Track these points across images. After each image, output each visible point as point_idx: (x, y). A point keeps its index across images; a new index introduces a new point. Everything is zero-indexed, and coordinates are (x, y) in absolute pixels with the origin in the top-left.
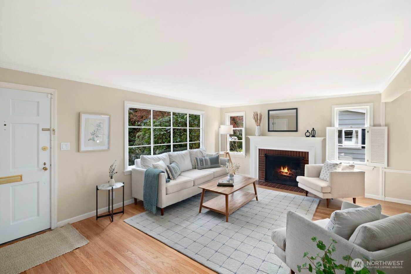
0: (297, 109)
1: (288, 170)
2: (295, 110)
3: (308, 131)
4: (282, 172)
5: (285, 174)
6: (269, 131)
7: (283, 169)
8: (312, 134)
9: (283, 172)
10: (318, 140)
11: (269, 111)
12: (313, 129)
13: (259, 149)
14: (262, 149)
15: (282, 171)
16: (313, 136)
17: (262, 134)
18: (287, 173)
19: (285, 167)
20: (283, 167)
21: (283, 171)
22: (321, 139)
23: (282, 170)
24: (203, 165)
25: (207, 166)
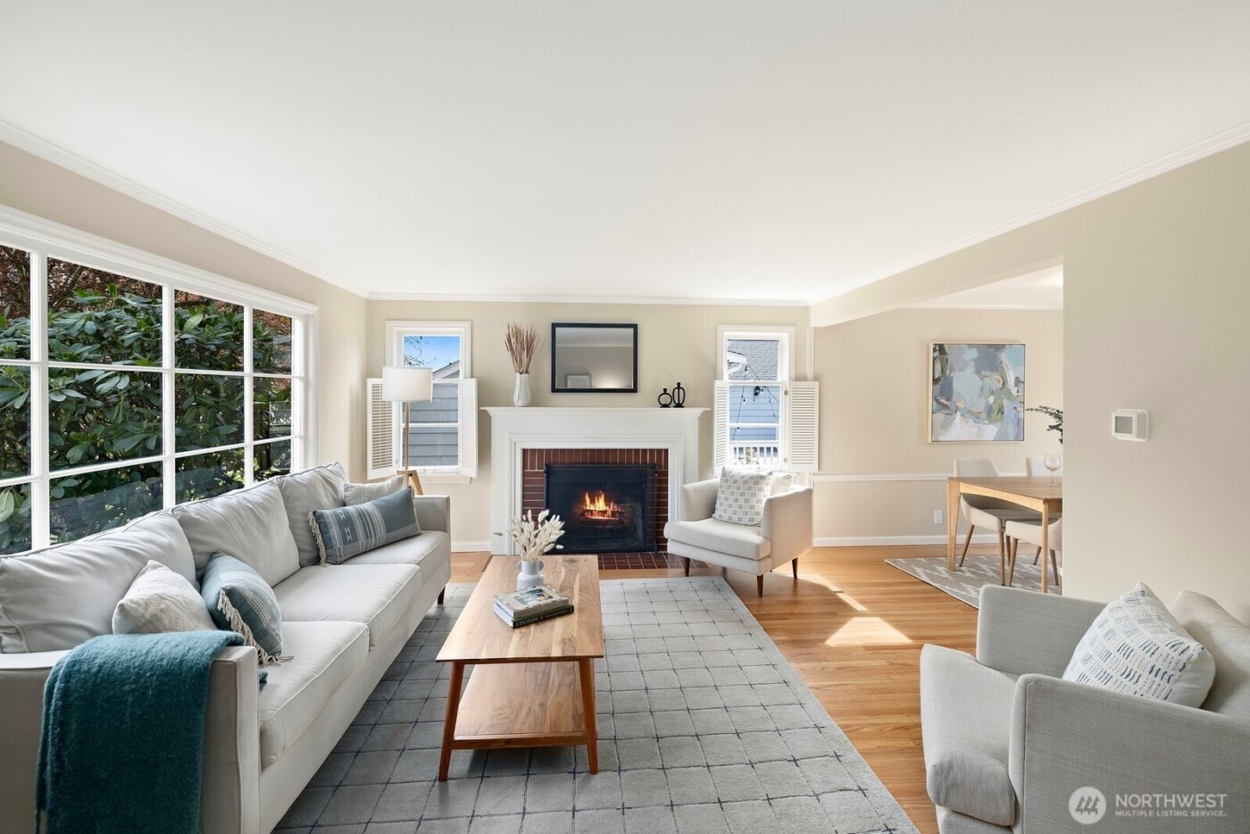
0: (635, 327)
1: (607, 502)
2: (632, 330)
3: (665, 390)
4: (588, 511)
5: (601, 518)
6: (554, 390)
7: (593, 501)
8: (674, 398)
9: (592, 511)
10: (690, 415)
11: (554, 326)
12: (679, 384)
13: (525, 451)
14: (533, 451)
15: (588, 508)
16: (679, 405)
17: (534, 401)
18: (605, 512)
19: (599, 496)
20: (589, 496)
21: (592, 508)
22: (698, 411)
23: (589, 506)
24: (355, 539)
25: (373, 542)
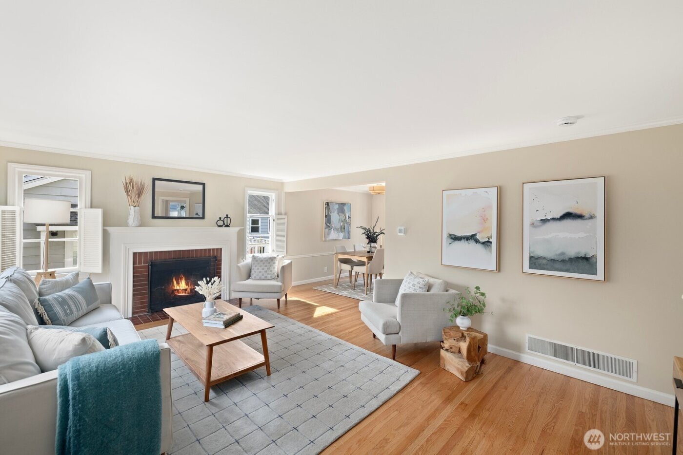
0: (204, 184)
1: (187, 284)
2: (201, 186)
3: (220, 218)
4: (176, 290)
5: (184, 294)
6: (154, 217)
7: (178, 283)
8: (224, 223)
9: (178, 290)
10: (233, 231)
11: (154, 180)
12: (227, 215)
13: (135, 254)
14: (140, 253)
15: (176, 288)
16: (227, 226)
17: (142, 224)
18: (186, 290)
19: (181, 279)
20: (176, 280)
21: (178, 288)
22: (237, 229)
23: (176, 287)
24: (72, 313)
25: (81, 313)
